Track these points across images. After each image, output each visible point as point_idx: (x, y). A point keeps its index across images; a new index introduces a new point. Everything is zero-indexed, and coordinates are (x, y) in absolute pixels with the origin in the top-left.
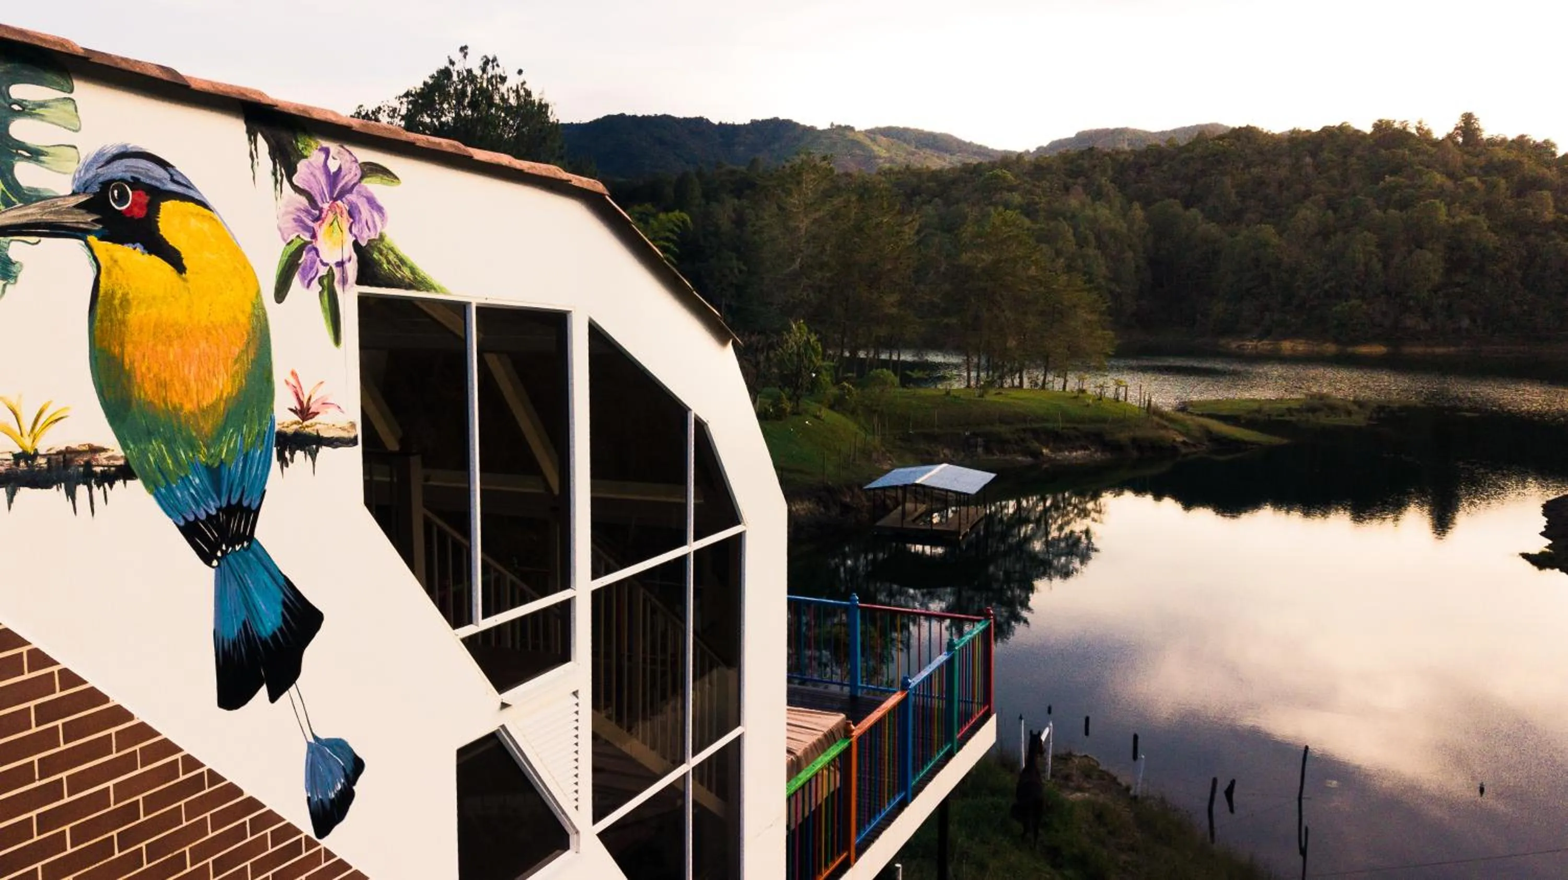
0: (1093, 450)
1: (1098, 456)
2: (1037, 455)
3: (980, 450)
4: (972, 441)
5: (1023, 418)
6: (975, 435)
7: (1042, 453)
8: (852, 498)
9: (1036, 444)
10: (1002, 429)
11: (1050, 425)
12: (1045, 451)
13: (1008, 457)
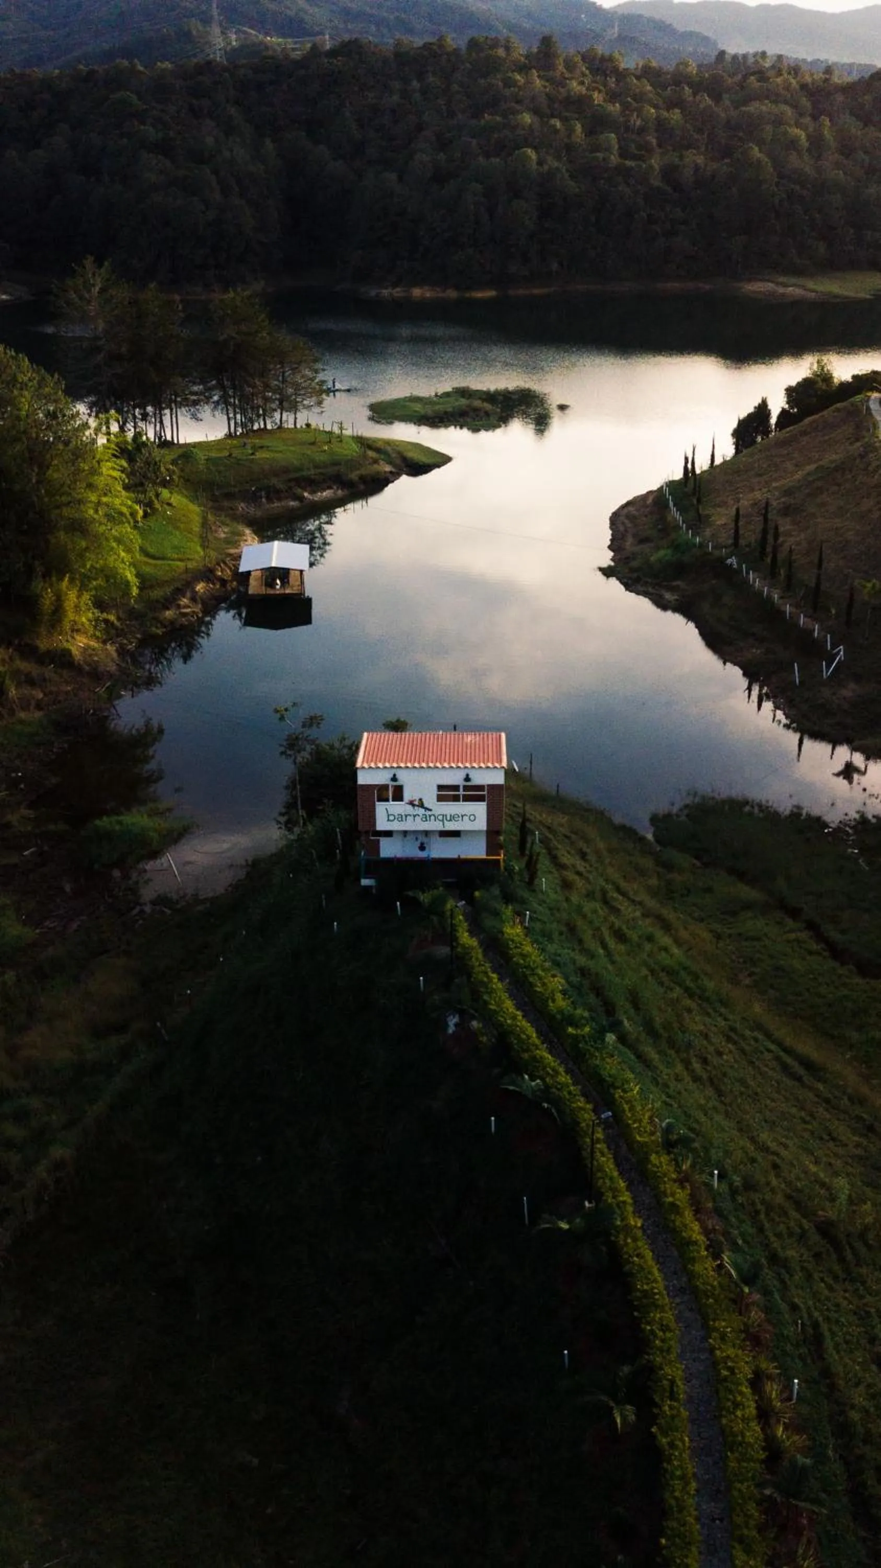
0: (335, 487)
1: (340, 492)
2: (301, 499)
3: (264, 500)
4: (258, 494)
5: (286, 470)
6: (259, 489)
7: (304, 497)
8: (222, 572)
9: (299, 490)
10: (274, 481)
11: (305, 473)
12: (306, 494)
13: (283, 503)
